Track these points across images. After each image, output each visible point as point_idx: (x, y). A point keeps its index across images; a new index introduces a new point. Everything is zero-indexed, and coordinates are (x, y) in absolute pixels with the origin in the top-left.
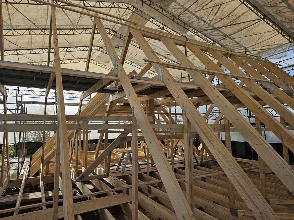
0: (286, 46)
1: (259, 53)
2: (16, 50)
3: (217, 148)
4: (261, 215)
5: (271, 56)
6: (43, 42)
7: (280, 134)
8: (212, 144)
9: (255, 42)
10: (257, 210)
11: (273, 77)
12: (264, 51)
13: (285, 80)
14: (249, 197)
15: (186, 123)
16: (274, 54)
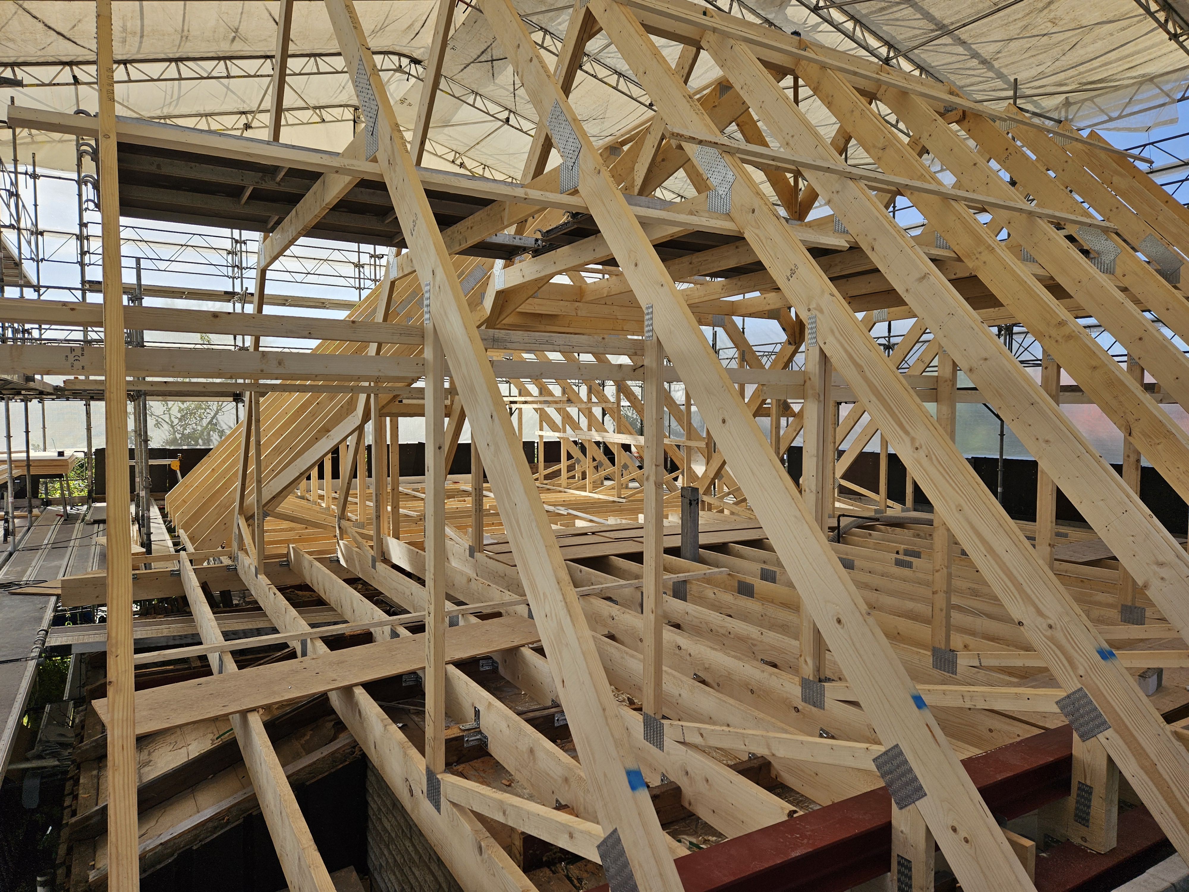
0: (1176, 81)
1: (1067, 104)
2: (70, 64)
3: (924, 447)
4: (1049, 633)
5: (1111, 119)
6: (183, 31)
7: (1125, 413)
8: (907, 433)
9: (1058, 60)
10: (1040, 620)
11: (1114, 210)
12: (1086, 100)
13: (1159, 218)
14: (1019, 587)
15: (817, 367)
16: (1124, 113)
